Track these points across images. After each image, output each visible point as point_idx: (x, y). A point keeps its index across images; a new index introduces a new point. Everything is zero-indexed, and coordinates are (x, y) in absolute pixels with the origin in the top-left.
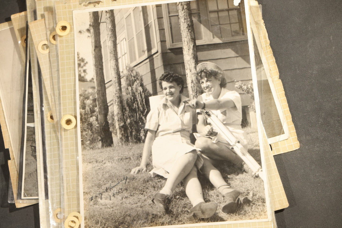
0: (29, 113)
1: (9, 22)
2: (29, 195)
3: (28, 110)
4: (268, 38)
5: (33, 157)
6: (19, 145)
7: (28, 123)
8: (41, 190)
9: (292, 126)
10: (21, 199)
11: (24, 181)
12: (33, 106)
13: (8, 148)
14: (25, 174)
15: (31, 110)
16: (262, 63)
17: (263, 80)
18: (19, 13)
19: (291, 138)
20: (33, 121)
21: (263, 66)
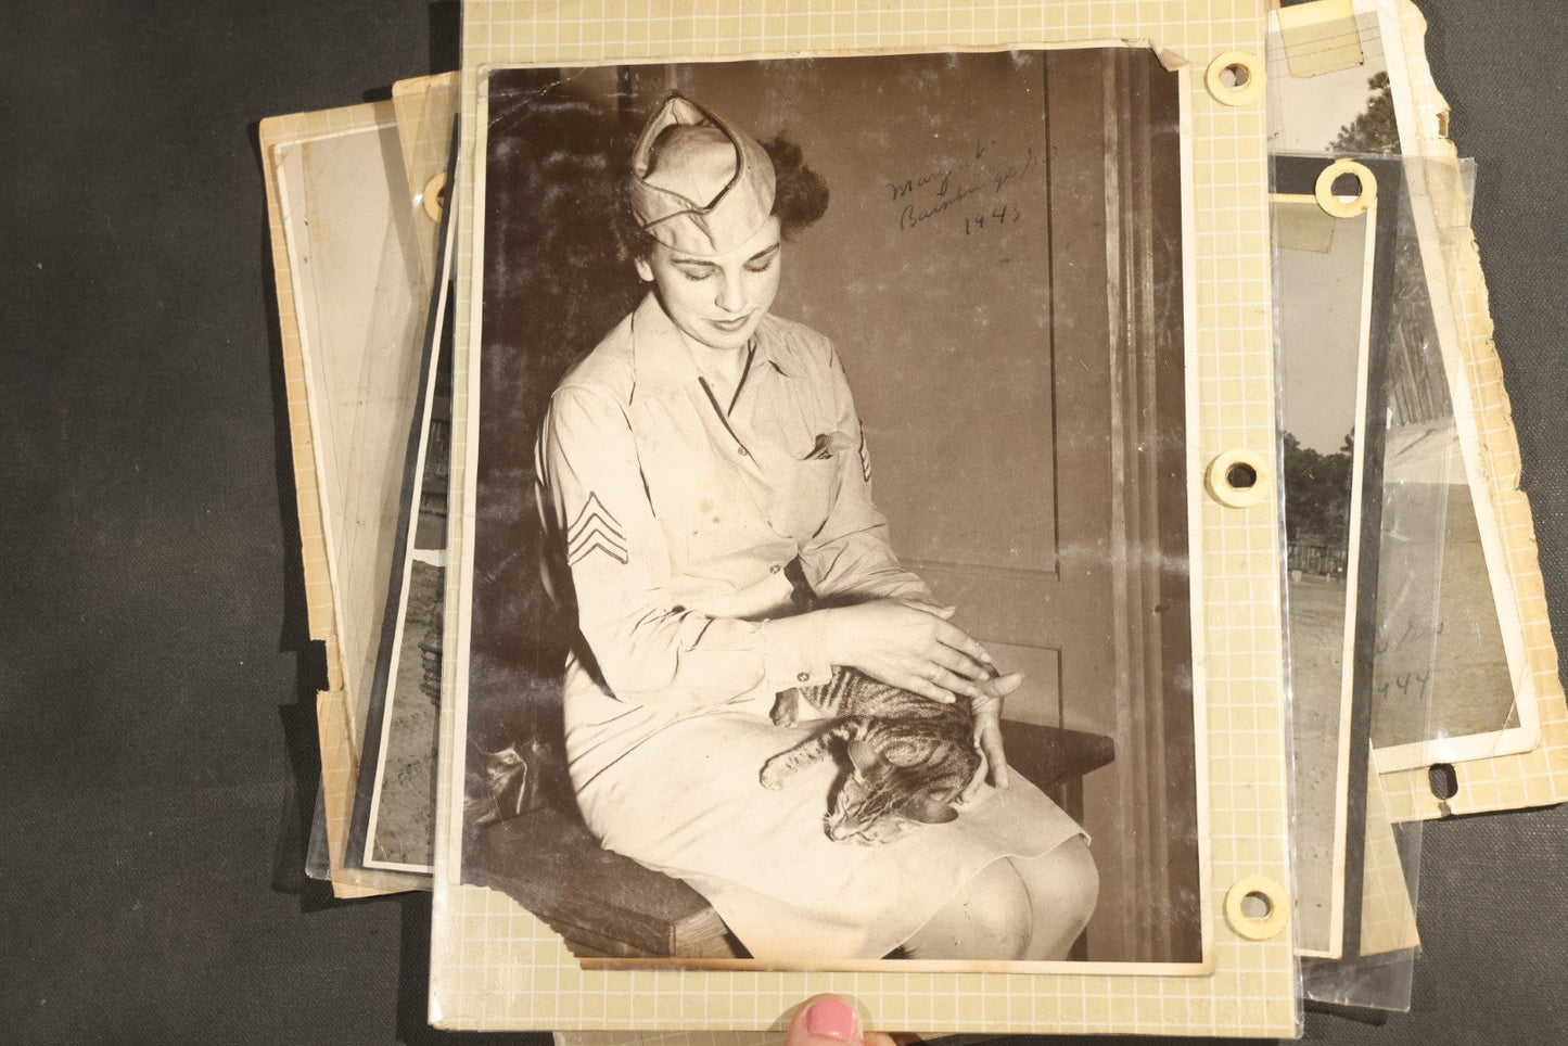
0: (429, 507)
1: (379, 103)
2: (395, 855)
3: (423, 493)
4: (1486, 306)
5: (427, 694)
6: (373, 636)
7: (417, 546)
8: (448, 841)
9: (1554, 697)
10: (360, 866)
11: (382, 794)
12: (445, 479)
13: (323, 639)
14: (388, 762)
15: (437, 493)
16: (1450, 411)
17: (1451, 485)
18: (428, 77)
19: (1545, 750)
20: (442, 544)
21: (1455, 425)
